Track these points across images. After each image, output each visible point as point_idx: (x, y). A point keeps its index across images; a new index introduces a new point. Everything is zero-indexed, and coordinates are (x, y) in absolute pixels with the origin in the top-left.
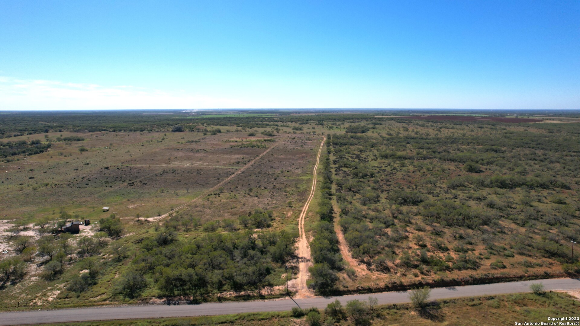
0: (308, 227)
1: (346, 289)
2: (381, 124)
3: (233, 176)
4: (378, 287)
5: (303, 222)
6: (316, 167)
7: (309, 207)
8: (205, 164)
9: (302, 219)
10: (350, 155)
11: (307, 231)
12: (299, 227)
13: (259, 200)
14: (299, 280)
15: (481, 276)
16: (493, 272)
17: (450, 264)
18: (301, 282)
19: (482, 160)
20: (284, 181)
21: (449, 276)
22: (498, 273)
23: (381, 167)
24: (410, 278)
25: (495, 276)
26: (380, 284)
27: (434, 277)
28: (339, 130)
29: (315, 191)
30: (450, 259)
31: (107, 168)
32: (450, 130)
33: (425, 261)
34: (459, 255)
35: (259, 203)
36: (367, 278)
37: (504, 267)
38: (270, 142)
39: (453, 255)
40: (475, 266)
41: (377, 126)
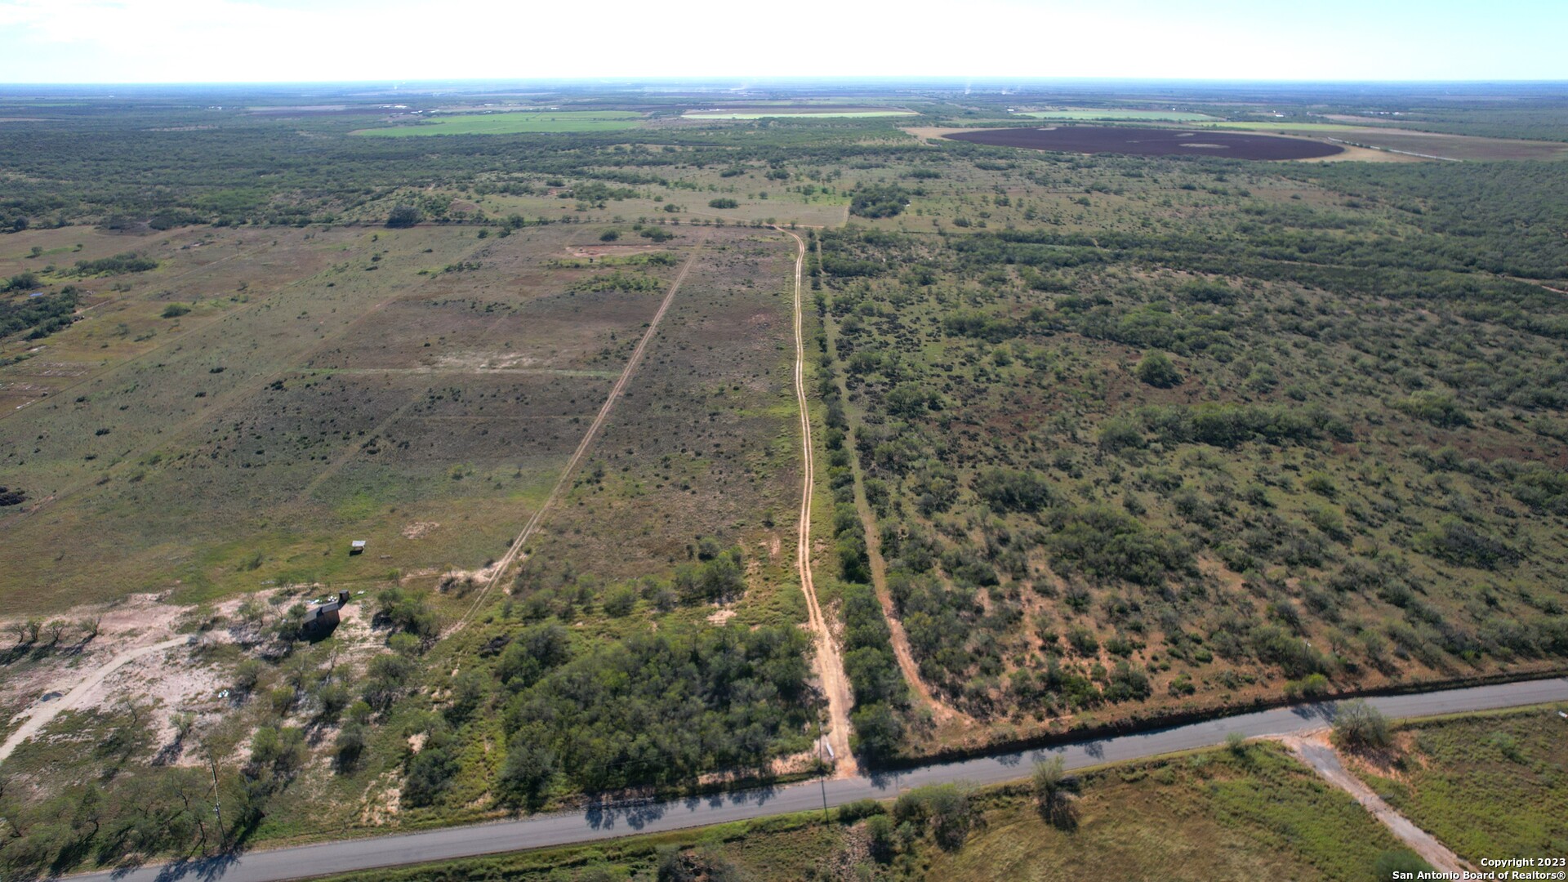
0: (823, 591)
1: (920, 756)
2: (936, 176)
3: (606, 407)
4: (976, 746)
5: (809, 574)
6: (799, 366)
7: (812, 522)
8: (527, 361)
9: (804, 563)
10: (875, 319)
11: (824, 602)
12: (804, 589)
13: (696, 498)
14: (834, 735)
15: (1150, 716)
16: (1172, 703)
17: (1098, 687)
18: (840, 740)
19: (1182, 338)
20: (732, 426)
21: (1094, 718)
22: (1178, 705)
23: (949, 369)
24: (1031, 725)
25: (1174, 713)
26: (980, 740)
27: (1069, 720)
28: (832, 201)
29: (814, 466)
30: (1098, 675)
31: (278, 386)
32: (1113, 198)
33: (1053, 682)
34: (1115, 661)
35: (700, 508)
36: (954, 728)
37: (1190, 691)
38: (665, 268)
39: (1107, 663)
40: (1140, 690)
41: (928, 184)
